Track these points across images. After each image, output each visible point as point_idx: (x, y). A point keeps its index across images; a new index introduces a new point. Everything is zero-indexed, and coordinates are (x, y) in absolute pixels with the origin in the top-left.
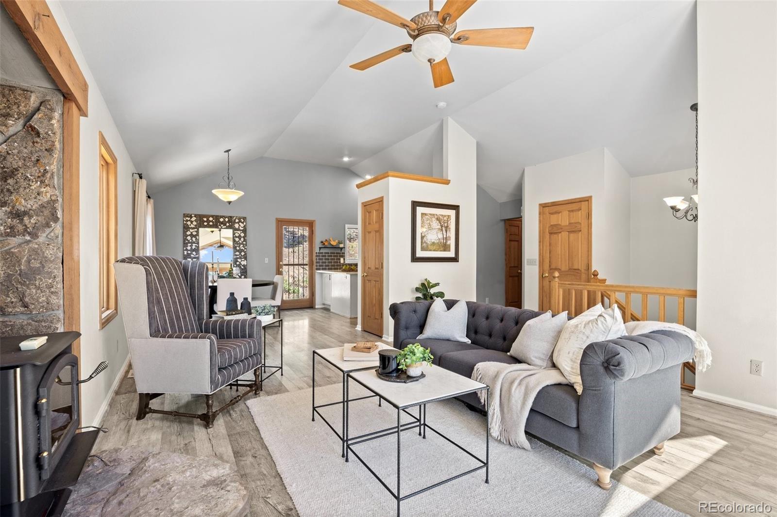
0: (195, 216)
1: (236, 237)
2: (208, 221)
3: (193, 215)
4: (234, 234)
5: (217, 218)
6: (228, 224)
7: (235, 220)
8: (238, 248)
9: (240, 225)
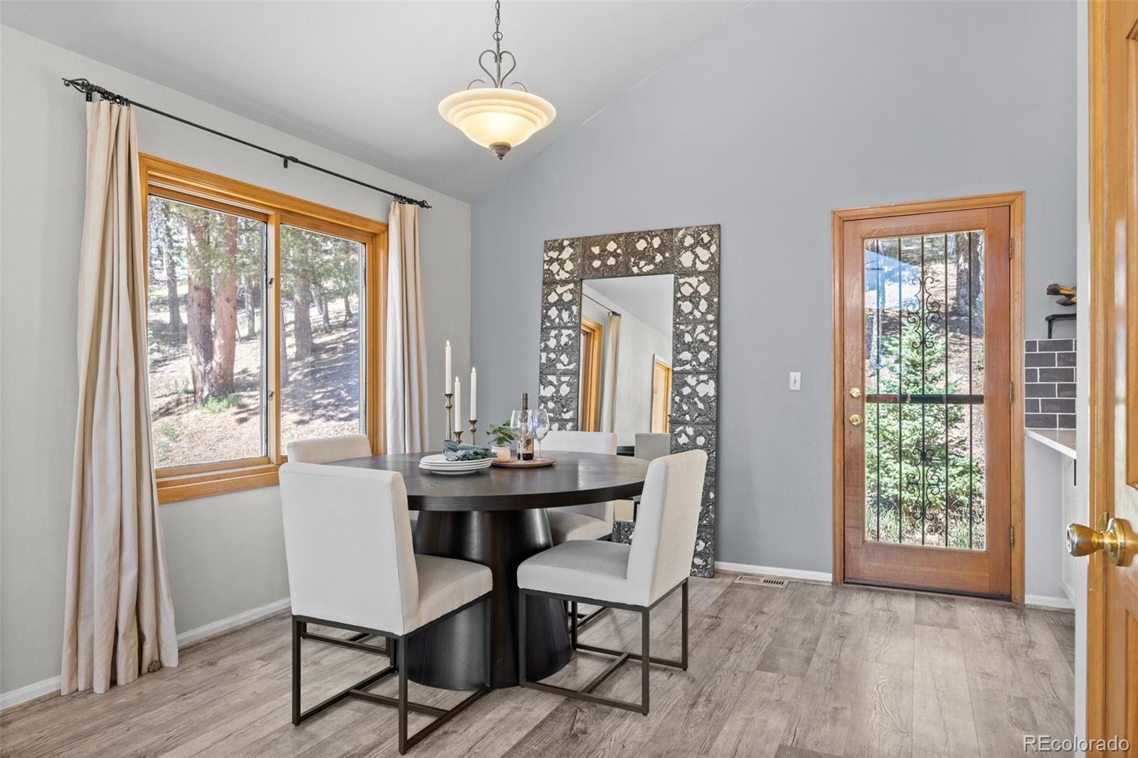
0: (570, 245)
1: (684, 298)
2: (604, 255)
3: (566, 243)
4: (677, 288)
5: (628, 240)
6: (659, 258)
7: (682, 241)
8: (688, 338)
9: (697, 256)
